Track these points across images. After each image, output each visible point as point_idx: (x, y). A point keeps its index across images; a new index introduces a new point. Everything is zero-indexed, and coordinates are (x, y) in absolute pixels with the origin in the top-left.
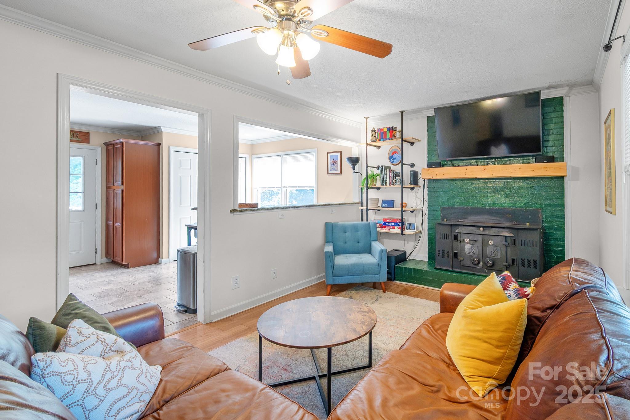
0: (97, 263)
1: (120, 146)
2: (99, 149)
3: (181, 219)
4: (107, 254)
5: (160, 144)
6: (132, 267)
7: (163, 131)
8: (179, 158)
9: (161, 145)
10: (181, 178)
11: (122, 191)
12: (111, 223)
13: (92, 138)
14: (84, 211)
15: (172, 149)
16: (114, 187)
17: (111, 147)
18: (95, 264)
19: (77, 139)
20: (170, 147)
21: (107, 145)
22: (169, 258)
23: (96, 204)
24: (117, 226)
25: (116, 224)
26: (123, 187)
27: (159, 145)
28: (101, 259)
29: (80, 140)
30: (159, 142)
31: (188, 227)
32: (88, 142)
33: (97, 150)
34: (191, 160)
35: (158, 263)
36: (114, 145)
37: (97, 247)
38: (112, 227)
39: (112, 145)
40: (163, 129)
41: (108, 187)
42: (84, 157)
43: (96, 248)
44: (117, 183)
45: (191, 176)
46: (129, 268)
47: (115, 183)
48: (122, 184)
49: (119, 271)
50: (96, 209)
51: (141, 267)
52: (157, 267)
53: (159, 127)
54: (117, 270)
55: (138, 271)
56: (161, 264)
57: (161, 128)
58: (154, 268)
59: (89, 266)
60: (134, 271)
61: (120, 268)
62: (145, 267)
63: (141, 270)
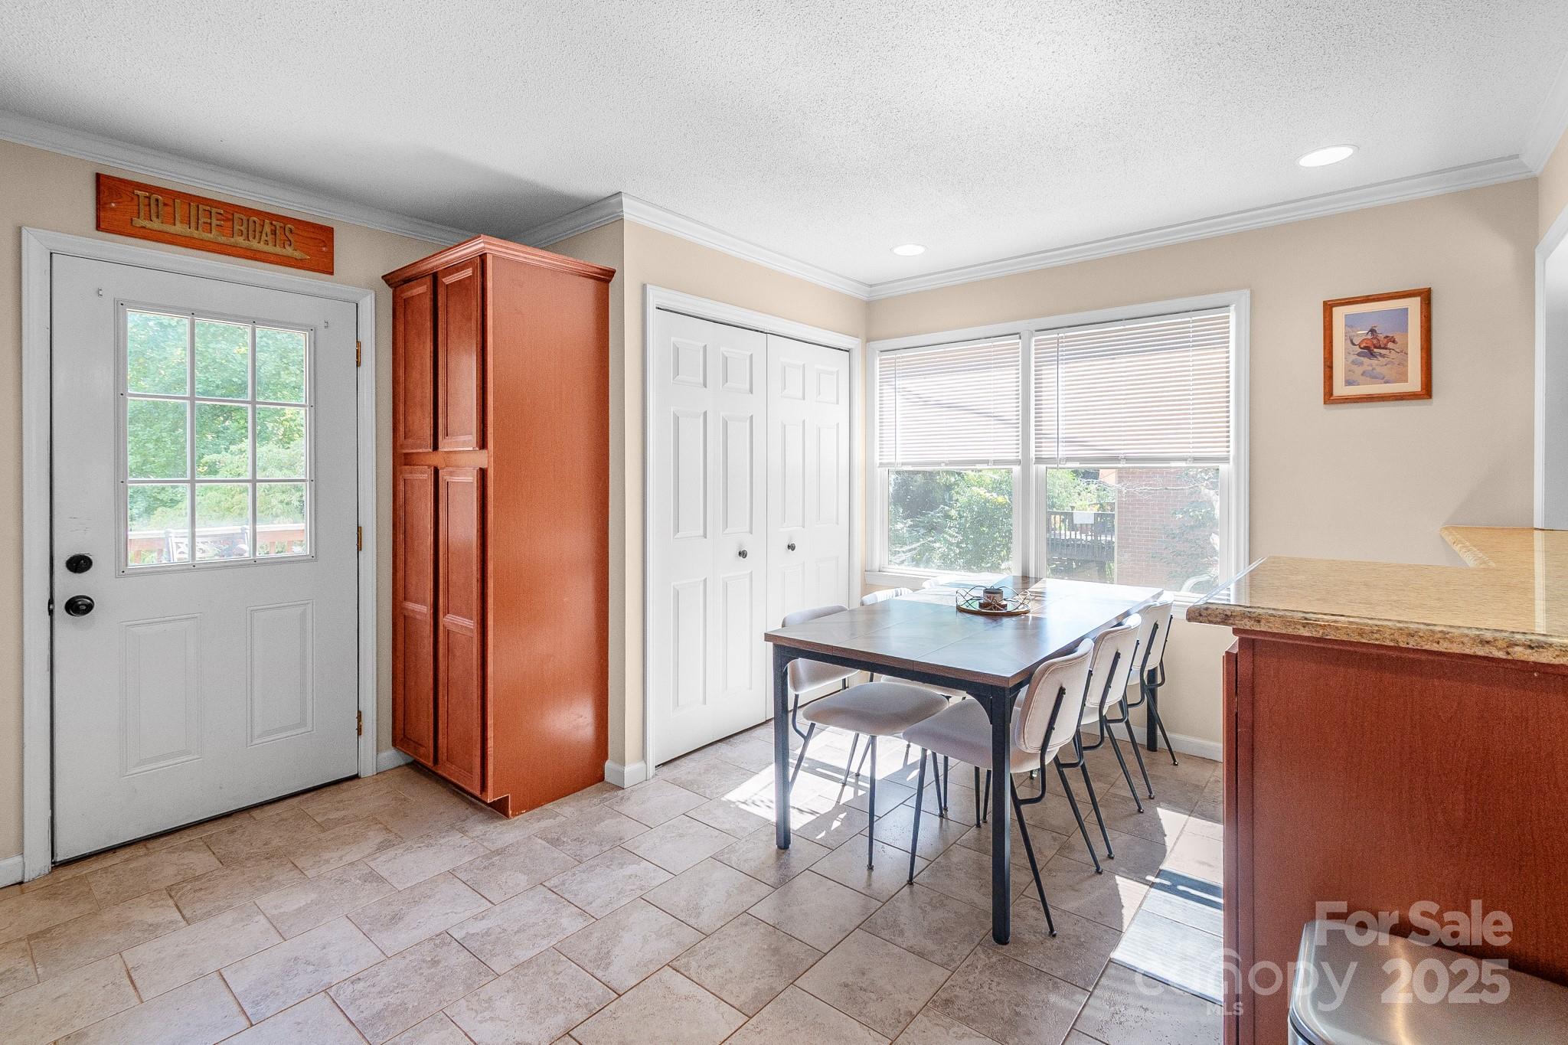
0: (363, 774)
1: (468, 272)
2: (368, 300)
3: (676, 594)
4: (401, 737)
5: (611, 273)
6: (518, 811)
7: (626, 217)
8: (673, 339)
10: (676, 420)
11: (483, 473)
12: (421, 610)
13: (344, 250)
14: (314, 558)
15: (656, 295)
16: (436, 459)
17: (421, 289)
18: (356, 777)
19: (289, 251)
20: (648, 286)
21: (397, 281)
22: (645, 755)
23: (359, 529)
24: (452, 628)
25: (448, 616)
26: (483, 459)
27: (604, 278)
28: (378, 751)
29: (297, 254)
30: (606, 264)
31: (775, 646)
32: (328, 267)
33: (359, 305)
34: (705, 348)
35: (602, 779)
36: (435, 277)
37: (361, 709)
38: (428, 630)
39: (428, 280)
40: (631, 211)
41: (402, 460)
42: (313, 329)
43: (359, 713)
44: (448, 440)
45: (705, 414)
46: (507, 816)
47: (440, 438)
48: (483, 444)
49: (470, 834)
50: (359, 548)
51: (549, 806)
52: (616, 808)
53: (613, 201)
54: (463, 832)
55: (555, 842)
56: (622, 791)
57: (621, 204)
58: (609, 818)
59: (335, 787)
60: (540, 841)
61: (467, 812)
62: (567, 810)
63: (565, 833)
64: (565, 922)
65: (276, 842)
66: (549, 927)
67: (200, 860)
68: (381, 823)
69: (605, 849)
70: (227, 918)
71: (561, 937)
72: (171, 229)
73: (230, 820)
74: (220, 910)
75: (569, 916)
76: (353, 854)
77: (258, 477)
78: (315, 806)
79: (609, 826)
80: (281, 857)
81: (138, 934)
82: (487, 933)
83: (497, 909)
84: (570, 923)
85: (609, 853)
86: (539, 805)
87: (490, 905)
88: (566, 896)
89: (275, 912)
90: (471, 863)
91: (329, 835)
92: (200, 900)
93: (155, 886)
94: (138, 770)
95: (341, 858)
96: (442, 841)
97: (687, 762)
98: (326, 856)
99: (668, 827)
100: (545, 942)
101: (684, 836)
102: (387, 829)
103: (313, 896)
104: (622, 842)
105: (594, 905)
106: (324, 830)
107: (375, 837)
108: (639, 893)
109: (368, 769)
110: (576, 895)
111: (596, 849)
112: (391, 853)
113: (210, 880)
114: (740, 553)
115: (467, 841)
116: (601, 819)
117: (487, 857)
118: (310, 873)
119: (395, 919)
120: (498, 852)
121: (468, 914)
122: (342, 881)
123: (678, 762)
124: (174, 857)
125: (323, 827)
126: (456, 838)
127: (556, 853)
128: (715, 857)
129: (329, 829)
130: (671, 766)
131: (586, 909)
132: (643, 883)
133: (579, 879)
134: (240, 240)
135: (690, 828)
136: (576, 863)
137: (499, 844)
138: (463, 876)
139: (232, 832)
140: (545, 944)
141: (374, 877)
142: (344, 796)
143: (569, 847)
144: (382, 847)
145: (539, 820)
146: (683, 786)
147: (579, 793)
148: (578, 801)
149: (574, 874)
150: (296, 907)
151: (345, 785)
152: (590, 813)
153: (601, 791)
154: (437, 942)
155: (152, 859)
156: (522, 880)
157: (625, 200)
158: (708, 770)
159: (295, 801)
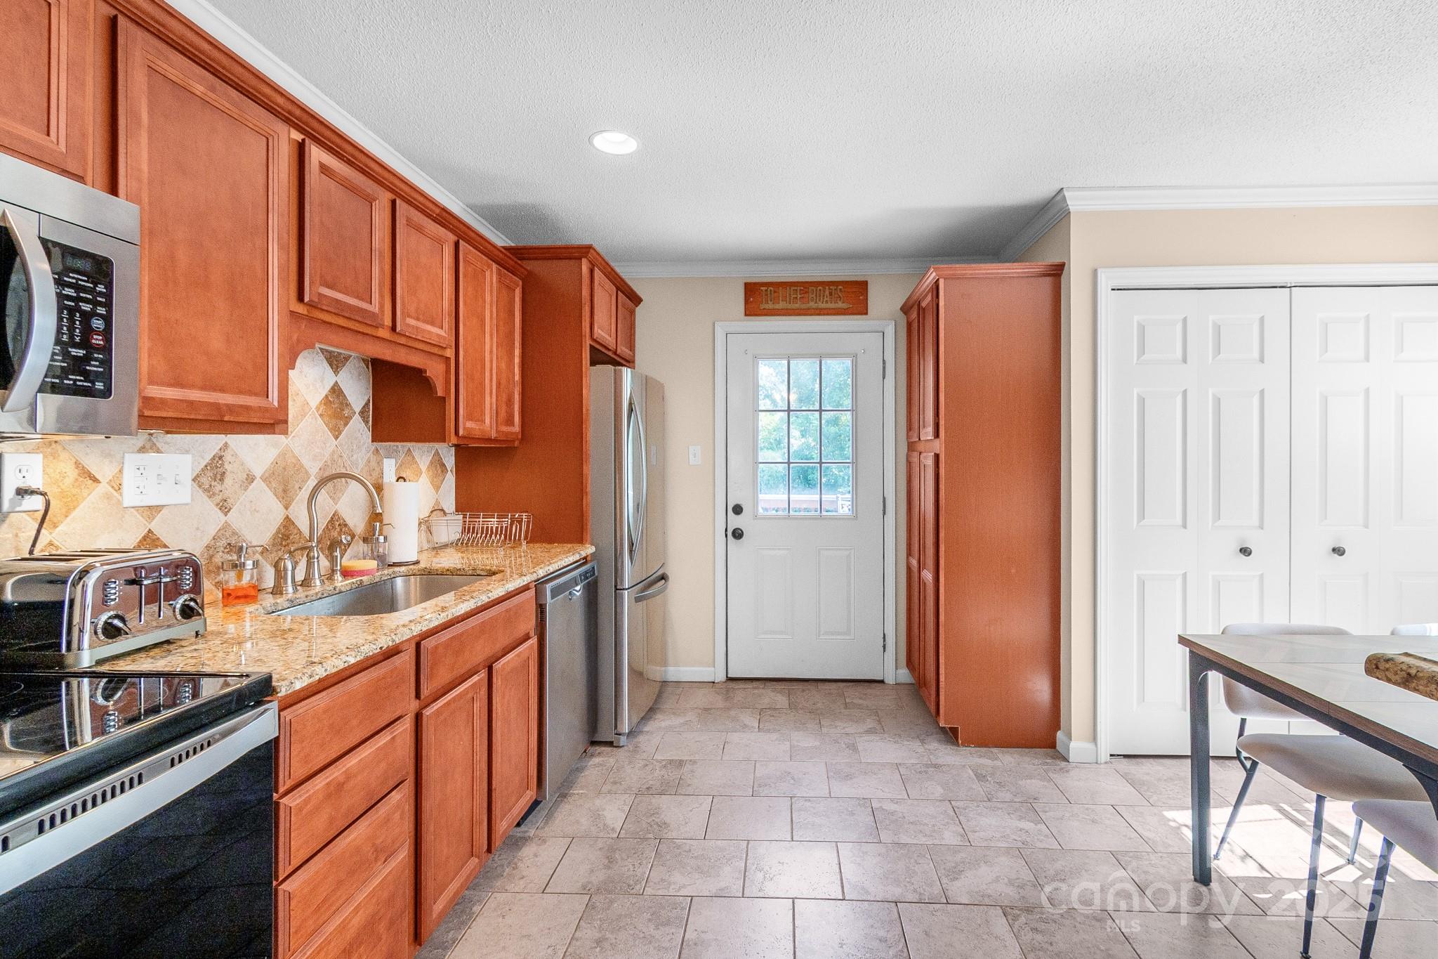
0: (886, 681)
1: (929, 299)
2: (890, 326)
3: (1142, 584)
4: (909, 662)
5: (1061, 268)
6: (967, 743)
7: (1072, 211)
8: (1136, 318)
9: (1065, 272)
10: (1142, 401)
11: (937, 456)
12: (915, 564)
13: (874, 295)
14: (854, 517)
15: (1109, 278)
16: (921, 446)
17: (915, 314)
18: (882, 682)
19: (840, 305)
20: (1099, 271)
21: (908, 307)
22: (1094, 739)
23: (884, 499)
24: (926, 580)
25: (925, 571)
26: (938, 447)
27: (1057, 272)
28: (896, 669)
29: (845, 306)
30: (1057, 260)
31: (1191, 653)
32: (863, 311)
33: (885, 333)
34: (1185, 320)
35: (1055, 746)
36: (919, 304)
37: (885, 632)
38: (917, 582)
39: (916, 307)
40: (1074, 203)
41: (911, 447)
42: (853, 357)
43: (884, 635)
44: (925, 431)
45: (1185, 393)
46: (958, 744)
47: (921, 430)
48: (937, 435)
49: (926, 746)
50: (884, 513)
51: (995, 750)
52: (1051, 775)
53: (1058, 198)
54: (923, 742)
55: (981, 777)
56: (1067, 763)
57: (1064, 198)
58: (1037, 779)
59: (867, 684)
60: (970, 772)
61: (934, 730)
62: (1007, 759)
63: (992, 774)
64: (947, 834)
65: (819, 705)
66: (934, 831)
67: (781, 700)
68: (878, 716)
69: (1016, 800)
70: (774, 736)
71: (936, 842)
72: (777, 306)
73: (806, 684)
74: (775, 731)
75: (953, 832)
76: (852, 728)
77: (823, 461)
78: (852, 693)
79: (1033, 785)
80: (817, 715)
81: (738, 727)
82: (892, 813)
83: (910, 801)
84: (950, 837)
85: (1018, 805)
86: (986, 746)
87: (906, 797)
88: (961, 818)
89: (796, 744)
90: (913, 765)
91: (846, 712)
92: (770, 721)
93: (757, 706)
94: (763, 636)
95: (844, 728)
96: (906, 743)
97: (1154, 763)
98: (838, 723)
99: (1087, 809)
100: (924, 839)
101: (1097, 823)
102: (879, 721)
103: (817, 743)
104: (1035, 801)
105: (977, 834)
106: (846, 708)
107: (870, 723)
108: (1020, 845)
109: (890, 680)
110: (968, 820)
111: (1008, 797)
112: (872, 737)
113: (779, 713)
114: (1241, 550)
115: (921, 750)
116: (1030, 777)
117: (927, 766)
118: (825, 730)
119: (848, 777)
120: (936, 766)
121: (889, 796)
122: (836, 742)
123: (1144, 760)
124: (772, 694)
125: (846, 706)
126: (916, 745)
127: (977, 786)
128: (1114, 853)
129: (849, 709)
130: (1134, 761)
131: (969, 834)
132: (1028, 839)
133: (979, 811)
134: (812, 304)
135: (1109, 819)
136: (986, 799)
137: (940, 761)
138: (903, 771)
139: (803, 691)
140: (923, 840)
141: (853, 748)
142: (869, 691)
143: (988, 785)
144: (870, 731)
145: (981, 756)
146: (1132, 783)
147: (1027, 750)
148: (1021, 755)
149: (978, 806)
150: (806, 745)
151: (874, 685)
152: (1025, 768)
153: (1047, 755)
154: (861, 802)
155: (763, 691)
156: (939, 791)
157: (1066, 194)
158: (1171, 779)
159: (842, 685)
